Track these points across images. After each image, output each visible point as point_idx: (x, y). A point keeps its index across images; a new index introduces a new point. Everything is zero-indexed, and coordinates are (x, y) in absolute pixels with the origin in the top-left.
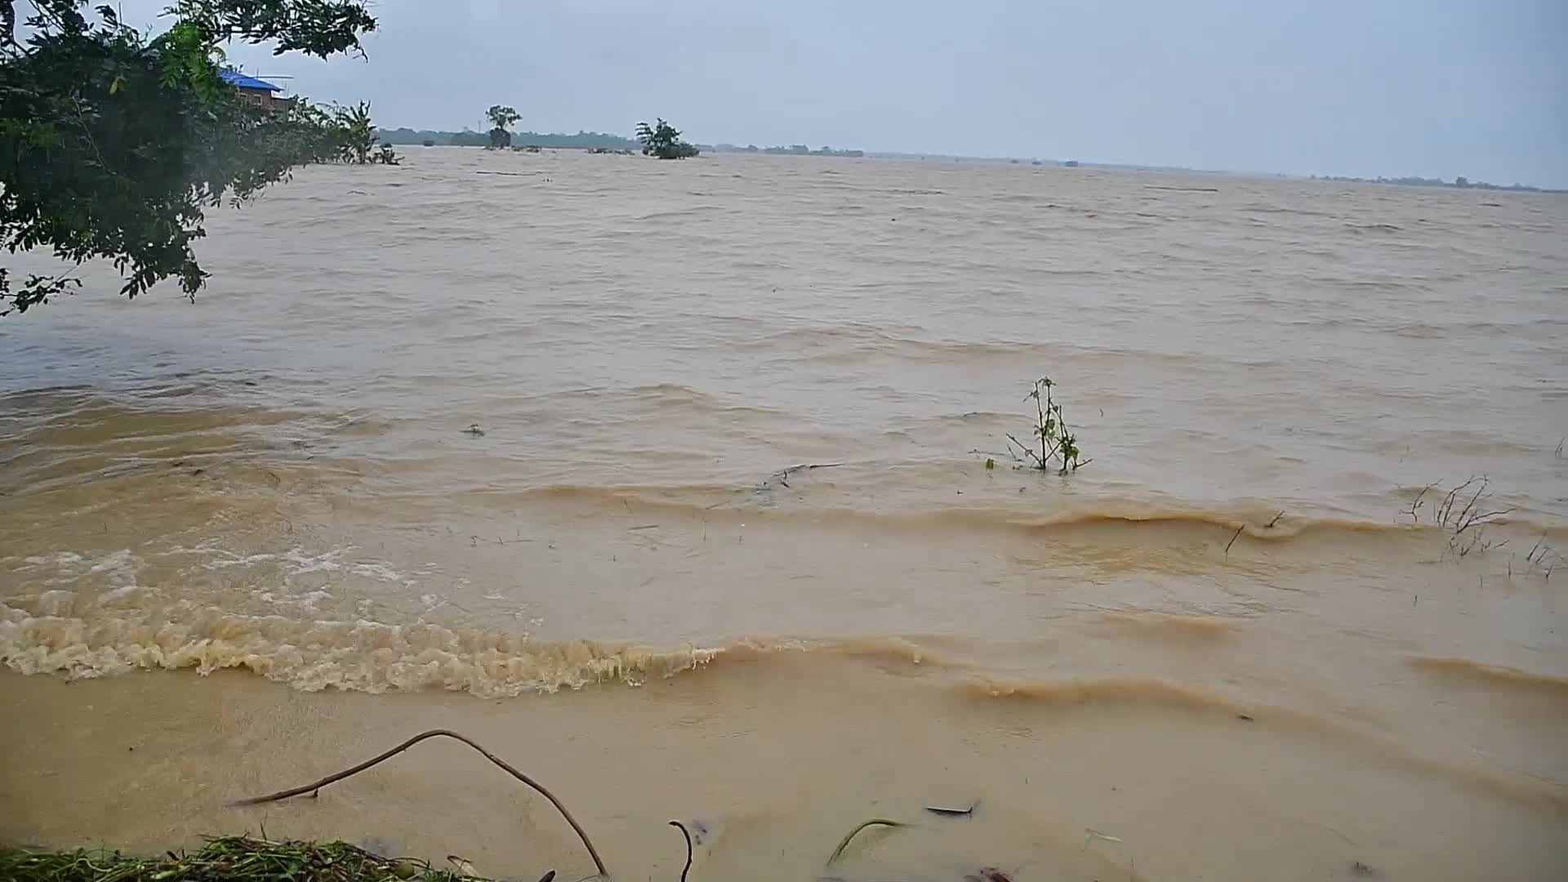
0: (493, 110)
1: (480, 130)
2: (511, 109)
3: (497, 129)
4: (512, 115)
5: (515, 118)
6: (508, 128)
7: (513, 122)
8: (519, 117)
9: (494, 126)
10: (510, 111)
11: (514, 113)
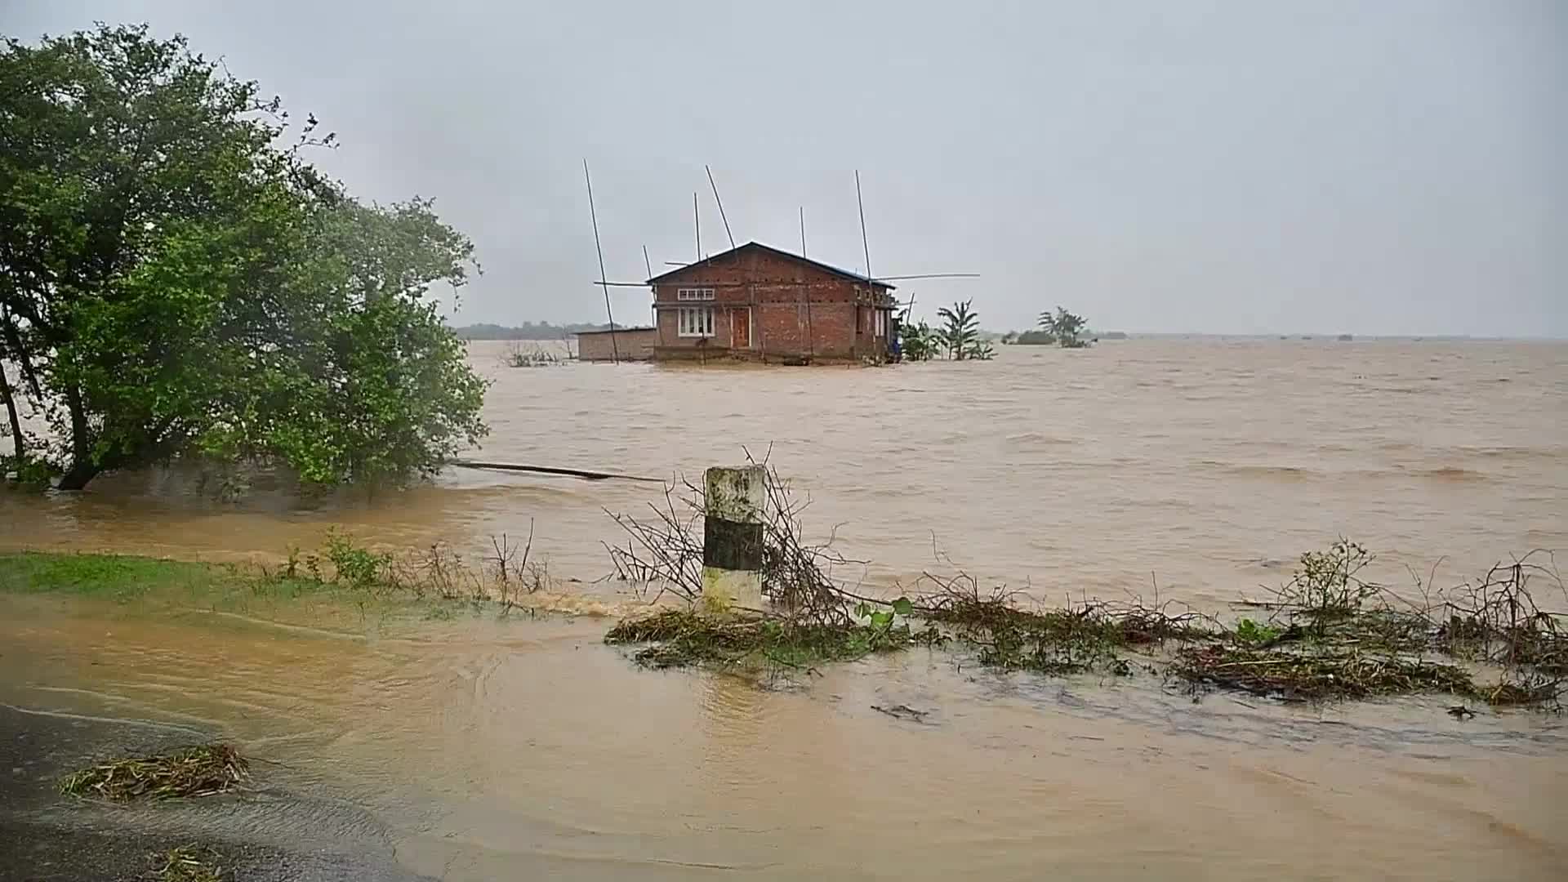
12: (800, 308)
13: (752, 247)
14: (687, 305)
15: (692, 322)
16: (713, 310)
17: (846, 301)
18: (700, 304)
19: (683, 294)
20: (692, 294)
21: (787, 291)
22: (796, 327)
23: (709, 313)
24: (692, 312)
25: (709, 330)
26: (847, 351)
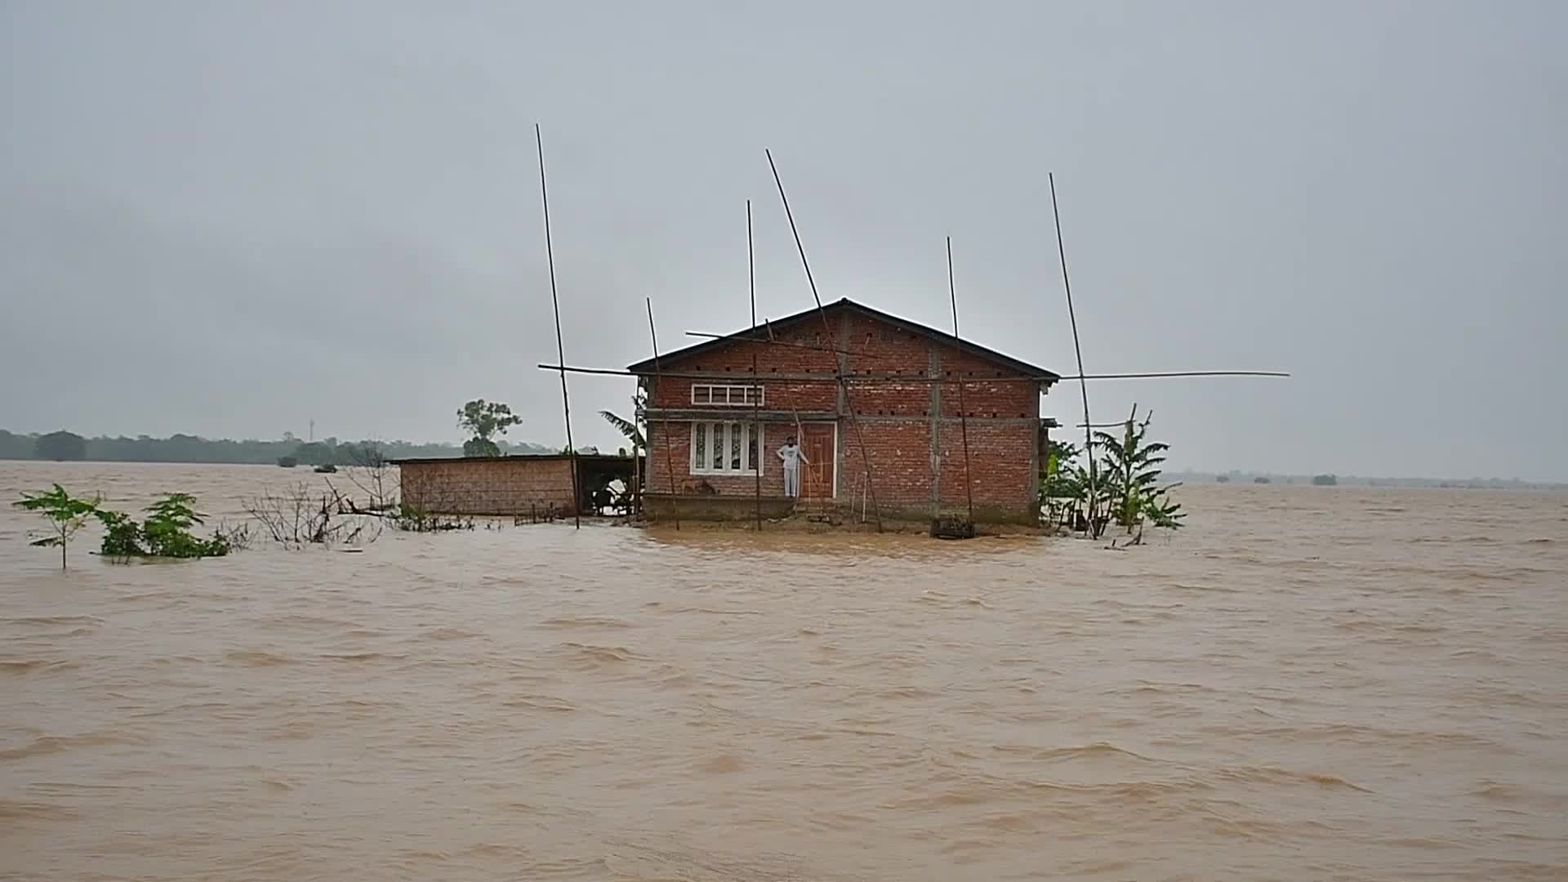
0: (473, 409)
1: (311, 439)
2: (504, 406)
3: (476, 439)
4: (506, 416)
5: (509, 421)
6: (495, 437)
7: (506, 428)
8: (516, 419)
9: (470, 434)
10: (503, 409)
11: (509, 413)
12: (934, 426)
13: (844, 308)
14: (711, 416)
15: (718, 447)
16: (761, 425)
17: (1023, 416)
18: (740, 414)
19: (702, 394)
20: (719, 394)
21: (908, 393)
22: (925, 463)
23: (753, 432)
24: (719, 428)
25: (753, 464)
26: (1024, 510)
